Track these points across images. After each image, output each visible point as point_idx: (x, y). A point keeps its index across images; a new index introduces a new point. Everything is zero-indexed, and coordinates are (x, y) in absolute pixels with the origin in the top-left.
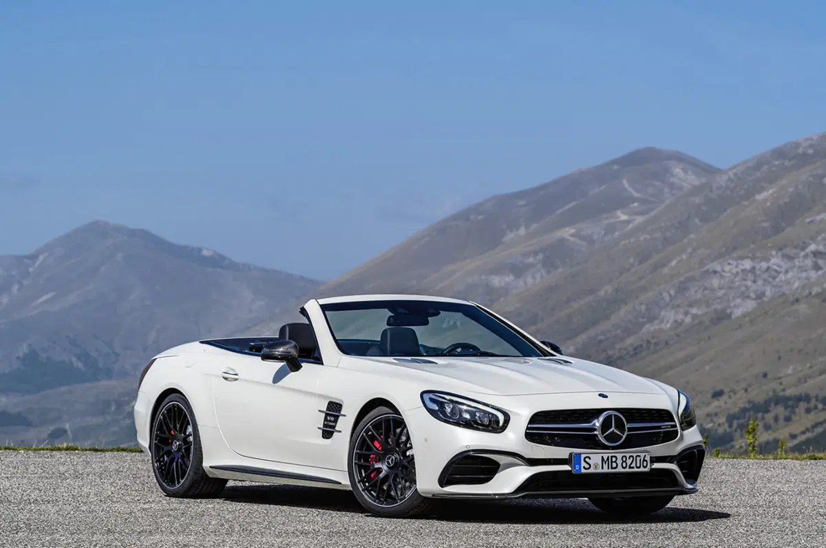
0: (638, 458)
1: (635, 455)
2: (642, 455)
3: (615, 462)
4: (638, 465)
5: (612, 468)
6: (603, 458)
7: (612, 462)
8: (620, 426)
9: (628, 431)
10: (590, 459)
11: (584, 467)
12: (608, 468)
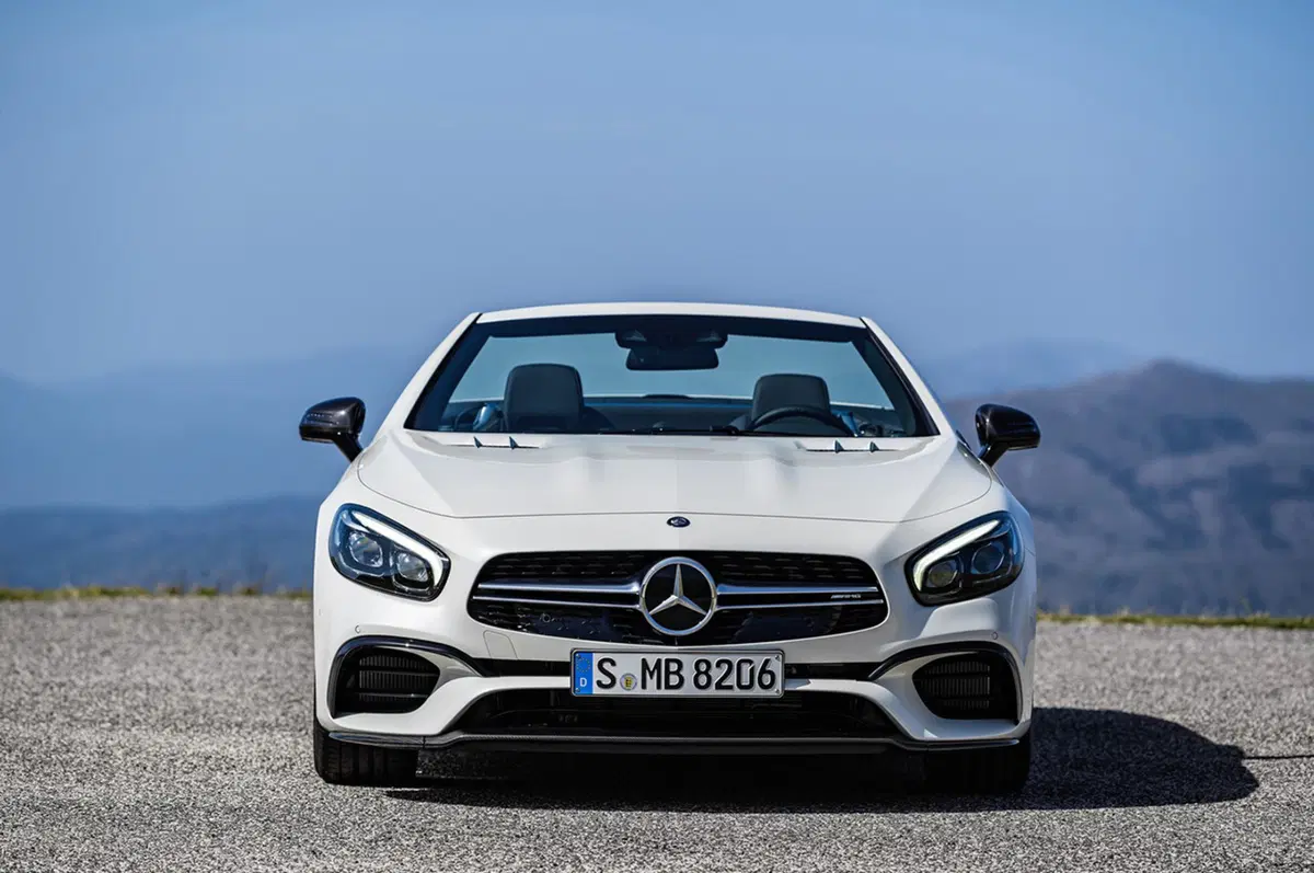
0: (746, 668)
1: (735, 660)
2: (759, 661)
3: (677, 673)
4: (746, 681)
5: (668, 687)
6: (644, 662)
7: (668, 673)
8: (695, 589)
9: (719, 604)
10: (613, 663)
11: (599, 683)
12: (659, 687)
